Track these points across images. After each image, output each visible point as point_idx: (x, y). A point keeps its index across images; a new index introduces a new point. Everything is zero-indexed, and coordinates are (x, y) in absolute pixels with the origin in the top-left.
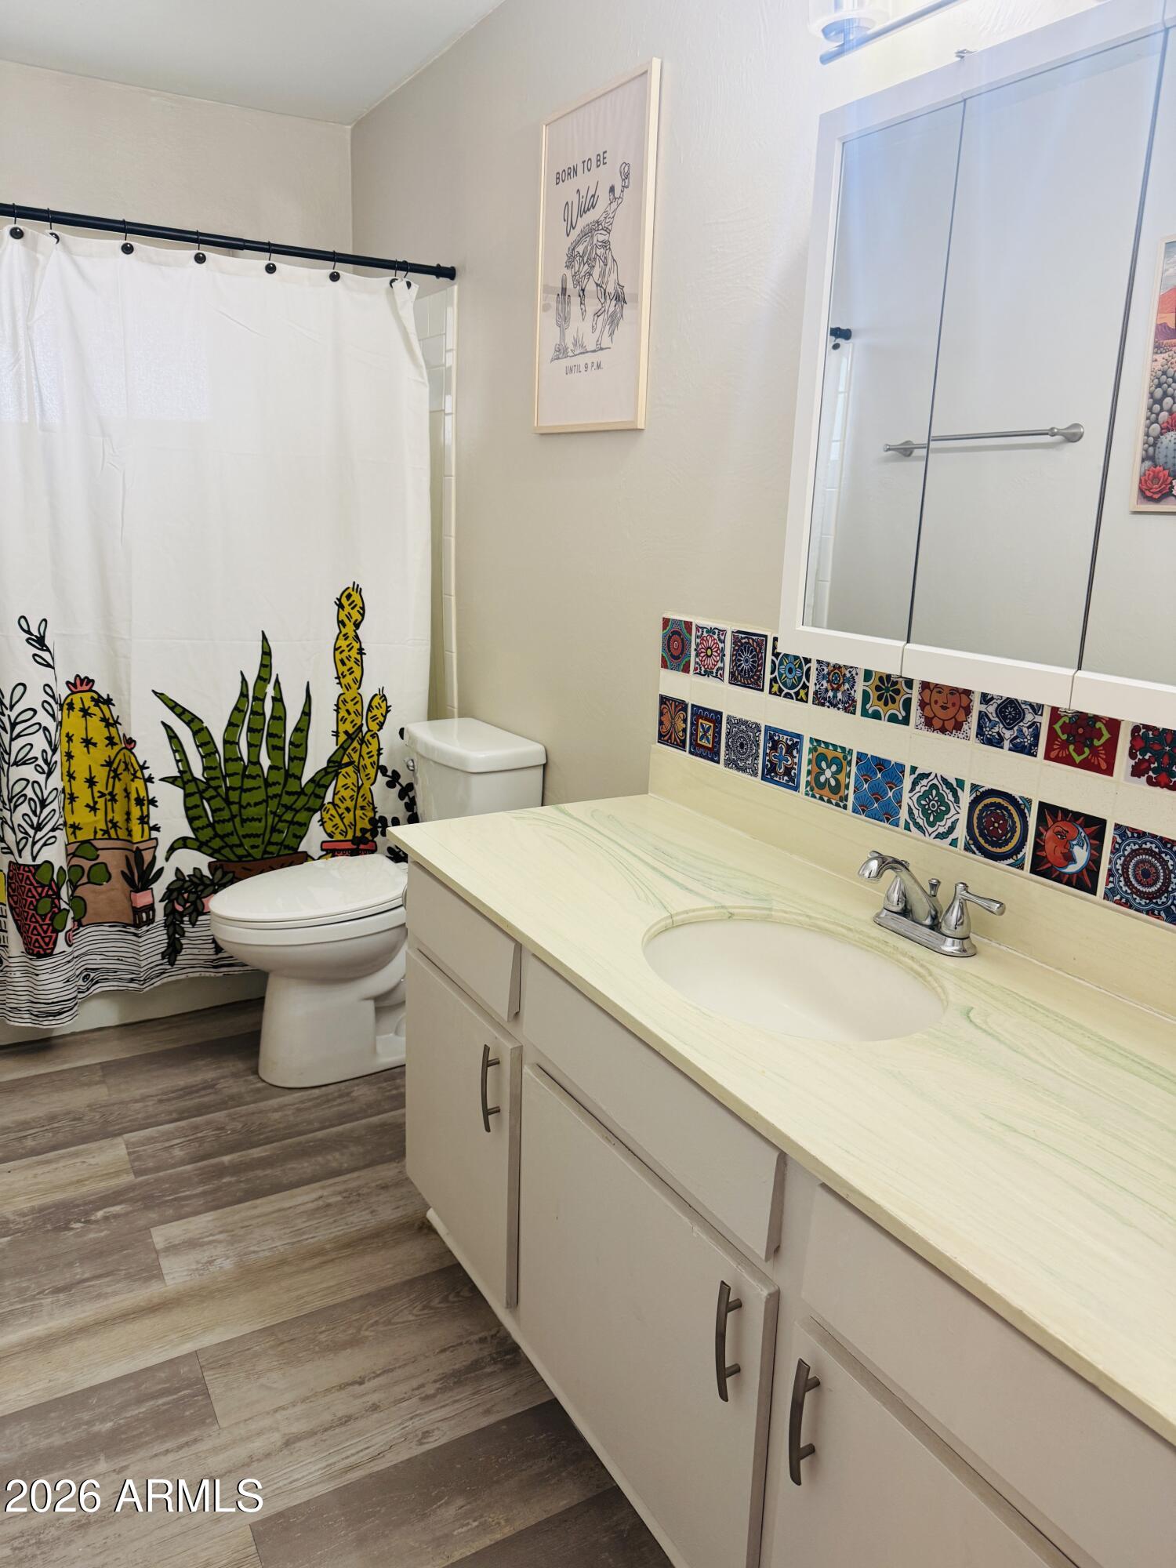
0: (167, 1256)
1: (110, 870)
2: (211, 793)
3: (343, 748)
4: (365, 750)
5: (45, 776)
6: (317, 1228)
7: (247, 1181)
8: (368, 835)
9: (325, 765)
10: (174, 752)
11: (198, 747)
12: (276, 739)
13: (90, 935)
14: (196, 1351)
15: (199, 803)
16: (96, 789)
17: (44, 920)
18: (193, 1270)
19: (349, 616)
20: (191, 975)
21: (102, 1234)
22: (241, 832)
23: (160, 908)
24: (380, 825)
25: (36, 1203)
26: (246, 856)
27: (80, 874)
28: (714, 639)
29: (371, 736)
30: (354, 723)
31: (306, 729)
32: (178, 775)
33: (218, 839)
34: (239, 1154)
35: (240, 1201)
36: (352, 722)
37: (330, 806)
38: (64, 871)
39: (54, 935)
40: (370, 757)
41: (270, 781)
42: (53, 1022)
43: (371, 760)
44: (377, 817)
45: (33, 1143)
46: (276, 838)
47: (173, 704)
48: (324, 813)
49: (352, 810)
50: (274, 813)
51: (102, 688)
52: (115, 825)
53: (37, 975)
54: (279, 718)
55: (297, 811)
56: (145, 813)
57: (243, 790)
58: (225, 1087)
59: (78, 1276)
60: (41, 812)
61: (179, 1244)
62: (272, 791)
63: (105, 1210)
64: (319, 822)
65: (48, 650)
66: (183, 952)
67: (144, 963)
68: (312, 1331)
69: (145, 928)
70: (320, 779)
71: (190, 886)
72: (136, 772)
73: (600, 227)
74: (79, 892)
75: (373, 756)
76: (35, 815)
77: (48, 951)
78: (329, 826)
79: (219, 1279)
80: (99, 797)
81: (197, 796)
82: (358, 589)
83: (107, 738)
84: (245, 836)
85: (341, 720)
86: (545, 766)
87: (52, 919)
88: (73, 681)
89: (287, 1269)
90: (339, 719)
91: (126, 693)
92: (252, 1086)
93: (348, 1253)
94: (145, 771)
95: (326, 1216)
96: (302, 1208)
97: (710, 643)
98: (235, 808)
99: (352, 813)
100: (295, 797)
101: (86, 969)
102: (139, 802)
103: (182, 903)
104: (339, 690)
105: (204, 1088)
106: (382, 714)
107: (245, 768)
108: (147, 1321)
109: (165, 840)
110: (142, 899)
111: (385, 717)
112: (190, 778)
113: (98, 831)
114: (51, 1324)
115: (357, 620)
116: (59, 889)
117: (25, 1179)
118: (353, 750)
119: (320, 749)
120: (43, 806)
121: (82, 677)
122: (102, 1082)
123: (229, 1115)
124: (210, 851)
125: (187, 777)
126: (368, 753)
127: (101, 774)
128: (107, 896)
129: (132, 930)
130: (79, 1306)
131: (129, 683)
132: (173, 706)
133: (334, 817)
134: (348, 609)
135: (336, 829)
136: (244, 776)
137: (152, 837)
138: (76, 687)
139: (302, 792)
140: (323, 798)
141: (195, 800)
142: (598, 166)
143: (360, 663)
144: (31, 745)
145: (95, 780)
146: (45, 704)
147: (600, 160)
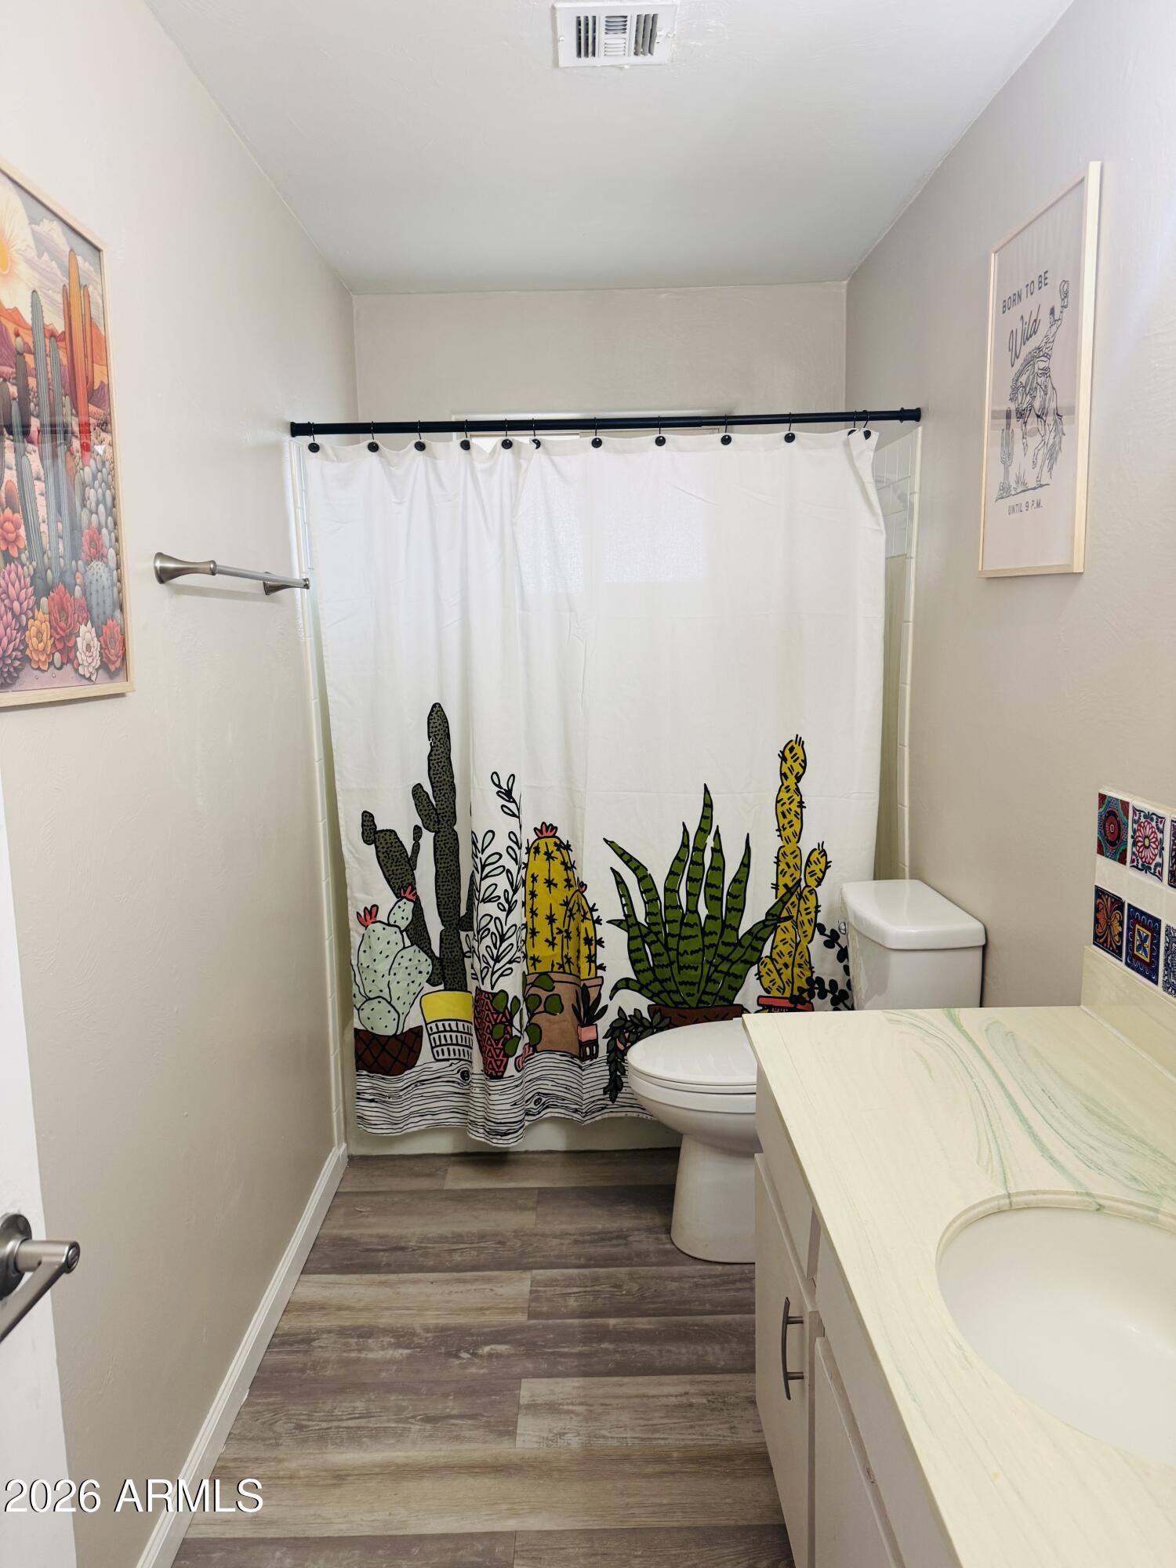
0: (526, 1414)
1: (564, 1003)
2: (652, 938)
3: (782, 902)
4: (803, 906)
5: (505, 913)
6: (671, 1429)
7: (624, 1352)
8: (805, 995)
9: (764, 918)
10: (621, 896)
11: (642, 893)
12: (714, 889)
13: (543, 1061)
14: (516, 1532)
15: (641, 946)
16: (555, 926)
17: (497, 1045)
18: (543, 1438)
19: (791, 769)
20: (629, 1114)
21: (482, 1371)
22: (678, 979)
23: (603, 1044)
24: (816, 986)
25: (442, 1321)
26: (682, 1003)
27: (538, 1004)
28: (1153, 827)
29: (809, 892)
30: (793, 877)
31: (744, 880)
32: (624, 918)
33: (657, 983)
34: (626, 1319)
35: (609, 1374)
36: (791, 876)
37: (768, 960)
38: (519, 1001)
39: (505, 1059)
40: (807, 914)
41: (707, 930)
42: (500, 1142)
43: (809, 917)
44: (814, 978)
45: (459, 1259)
46: (711, 987)
47: (622, 852)
48: (761, 967)
49: (791, 967)
50: (711, 963)
51: (563, 835)
52: (569, 961)
53: (490, 1095)
54: (718, 869)
55: (733, 963)
56: (593, 953)
57: (681, 937)
58: (636, 1241)
59: (448, 1410)
60: (500, 946)
61: (541, 1405)
62: (708, 940)
63: (493, 1346)
64: (756, 975)
65: (514, 802)
66: (623, 1090)
67: (585, 1096)
68: (627, 1551)
69: (588, 1062)
70: (758, 932)
71: (631, 1026)
72: (585, 913)
73: (1041, 353)
74: (536, 1019)
75: (810, 913)
76: (495, 948)
77: (500, 1074)
78: (766, 980)
79: (563, 1457)
80: (557, 934)
81: (639, 939)
82: (800, 742)
83: (565, 880)
84: (682, 983)
85: (781, 873)
86: (985, 948)
87: (503, 1044)
88: (539, 828)
89: (627, 1467)
90: (779, 871)
91: (580, 841)
92: (661, 1247)
93: (693, 1470)
94: (594, 913)
95: (684, 1417)
96: (664, 1401)
97: (1148, 831)
98: (673, 954)
99: (790, 969)
100: (732, 948)
101: (539, 1093)
102: (588, 941)
103: (624, 1042)
104: (779, 843)
105: (618, 1237)
106: (820, 870)
107: (684, 916)
108: (486, 1480)
109: (610, 979)
110: (587, 1034)
111: (824, 873)
112: (634, 922)
113: (555, 963)
114: (410, 1454)
115: (798, 773)
116: (512, 1017)
117: (442, 1294)
118: (791, 904)
119: (759, 902)
120: (502, 940)
121: (548, 824)
122: (533, 1209)
123: (630, 1274)
124: (650, 995)
125: (631, 921)
126: (806, 909)
127: (560, 912)
128: (559, 1026)
129: (578, 1062)
130: (438, 1442)
131: (583, 831)
132: (622, 854)
133: (772, 972)
134: (790, 761)
135: (773, 985)
136: (682, 924)
137: (598, 975)
138: (542, 833)
139: (739, 943)
140: (761, 951)
141: (638, 943)
142: (1040, 288)
143: (800, 816)
144: (496, 885)
145: (554, 917)
146: (509, 849)
147: (1041, 282)
